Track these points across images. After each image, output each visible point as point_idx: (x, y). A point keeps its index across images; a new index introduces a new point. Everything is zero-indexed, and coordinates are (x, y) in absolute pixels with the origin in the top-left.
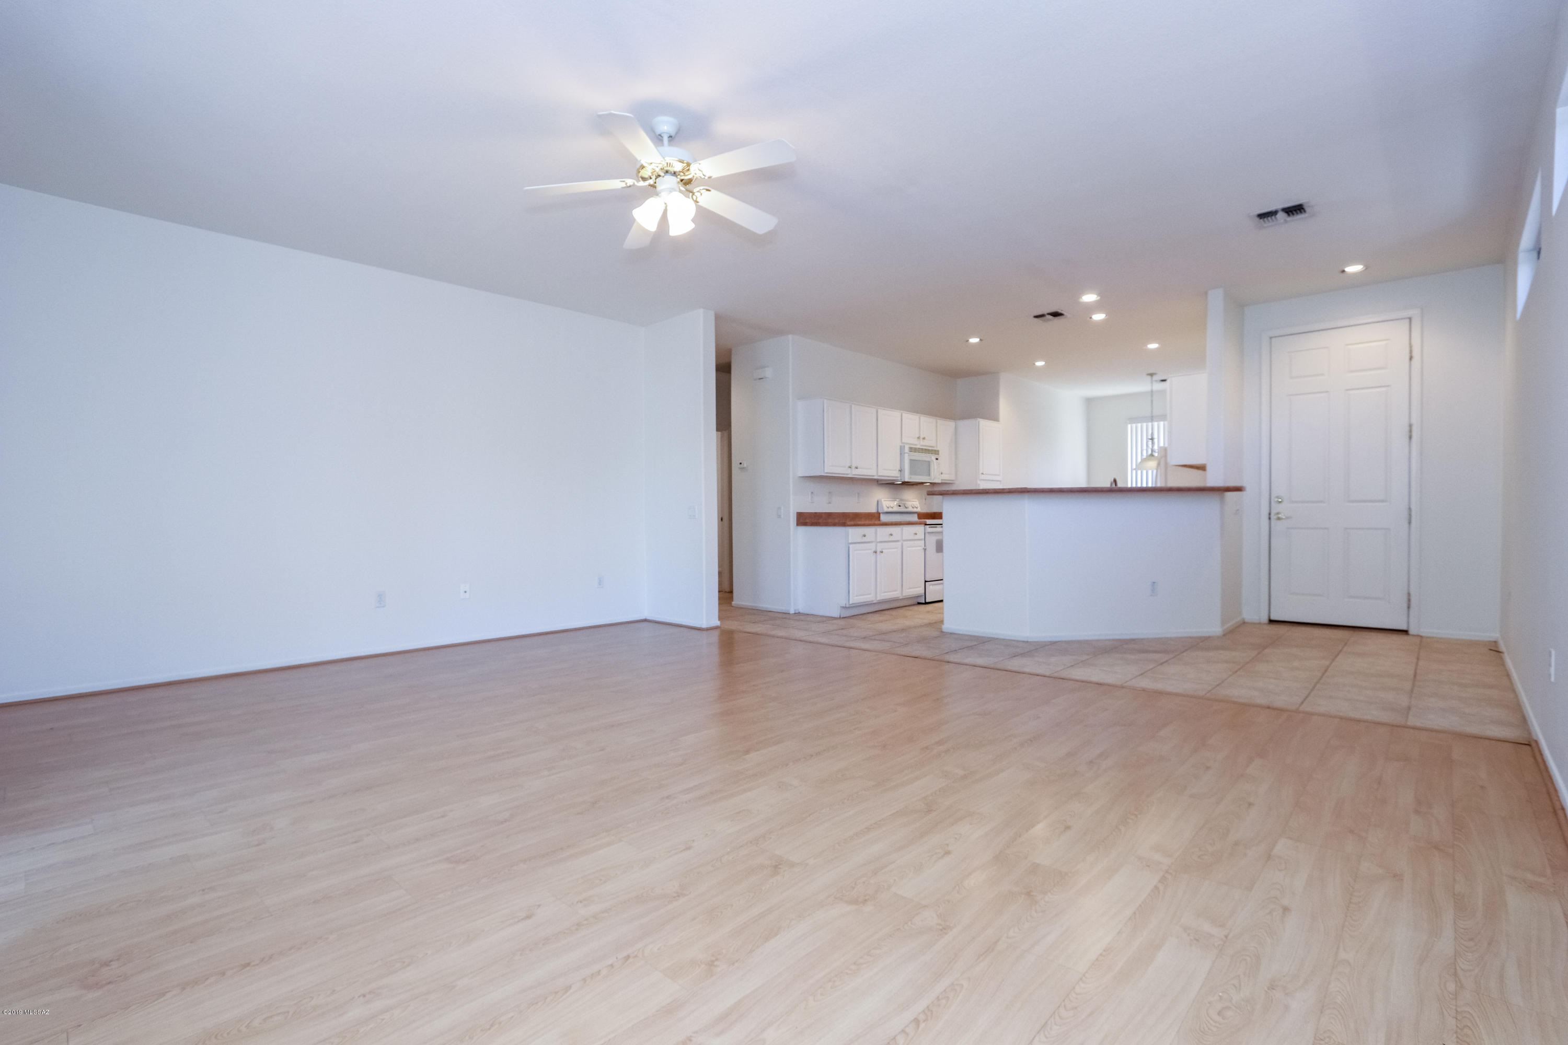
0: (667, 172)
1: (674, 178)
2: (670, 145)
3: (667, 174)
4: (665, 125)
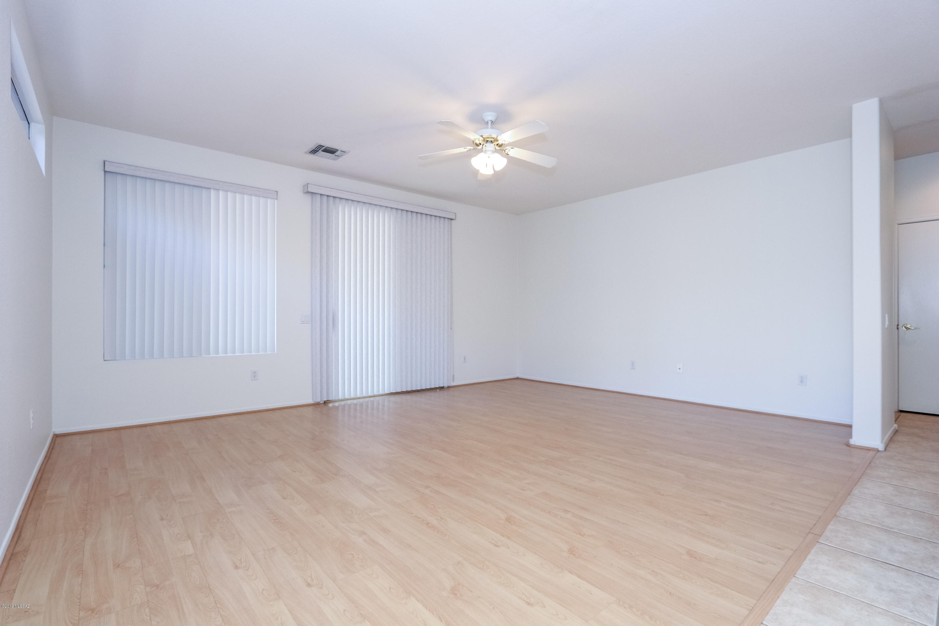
0: (487, 141)
1: (492, 145)
2: (491, 128)
3: (488, 142)
4: (490, 116)
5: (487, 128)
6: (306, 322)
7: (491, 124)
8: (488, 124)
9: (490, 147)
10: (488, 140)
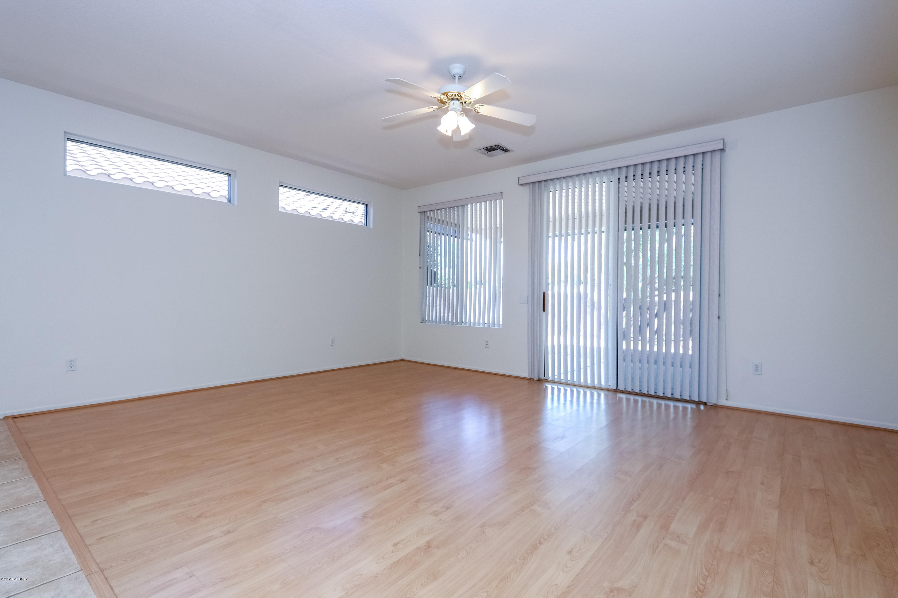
4: (457, 69)
5: (455, 84)
6: (524, 303)
7: (459, 79)
8: (455, 79)
9: (456, 104)
10: (453, 97)
